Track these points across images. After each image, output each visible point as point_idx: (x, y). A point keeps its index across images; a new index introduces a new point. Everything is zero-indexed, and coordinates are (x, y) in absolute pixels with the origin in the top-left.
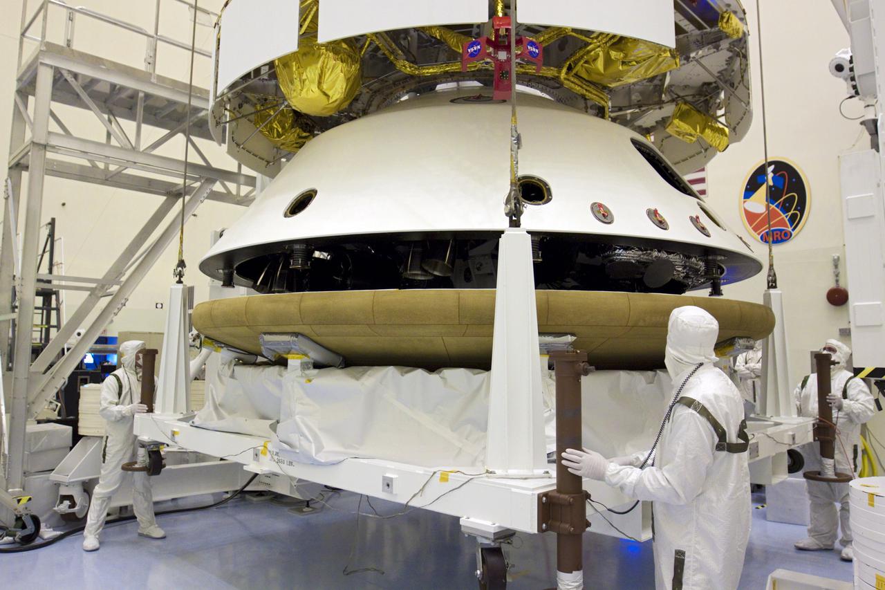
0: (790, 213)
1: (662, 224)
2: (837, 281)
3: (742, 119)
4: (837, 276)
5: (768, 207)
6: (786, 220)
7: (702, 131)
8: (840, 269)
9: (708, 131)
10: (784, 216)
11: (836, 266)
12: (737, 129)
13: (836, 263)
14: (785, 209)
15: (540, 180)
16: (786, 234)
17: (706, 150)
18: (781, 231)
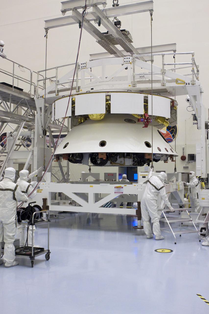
0: (173, 134)
1: (167, 151)
2: (183, 154)
3: (173, 122)
4: (183, 152)
5: (167, 132)
6: (172, 136)
7: (163, 123)
8: (184, 150)
9: (165, 123)
10: (171, 135)
11: (183, 150)
12: (171, 123)
13: (183, 149)
14: (172, 133)
15: (148, 142)
16: (171, 140)
17: (162, 125)
18: (170, 139)
